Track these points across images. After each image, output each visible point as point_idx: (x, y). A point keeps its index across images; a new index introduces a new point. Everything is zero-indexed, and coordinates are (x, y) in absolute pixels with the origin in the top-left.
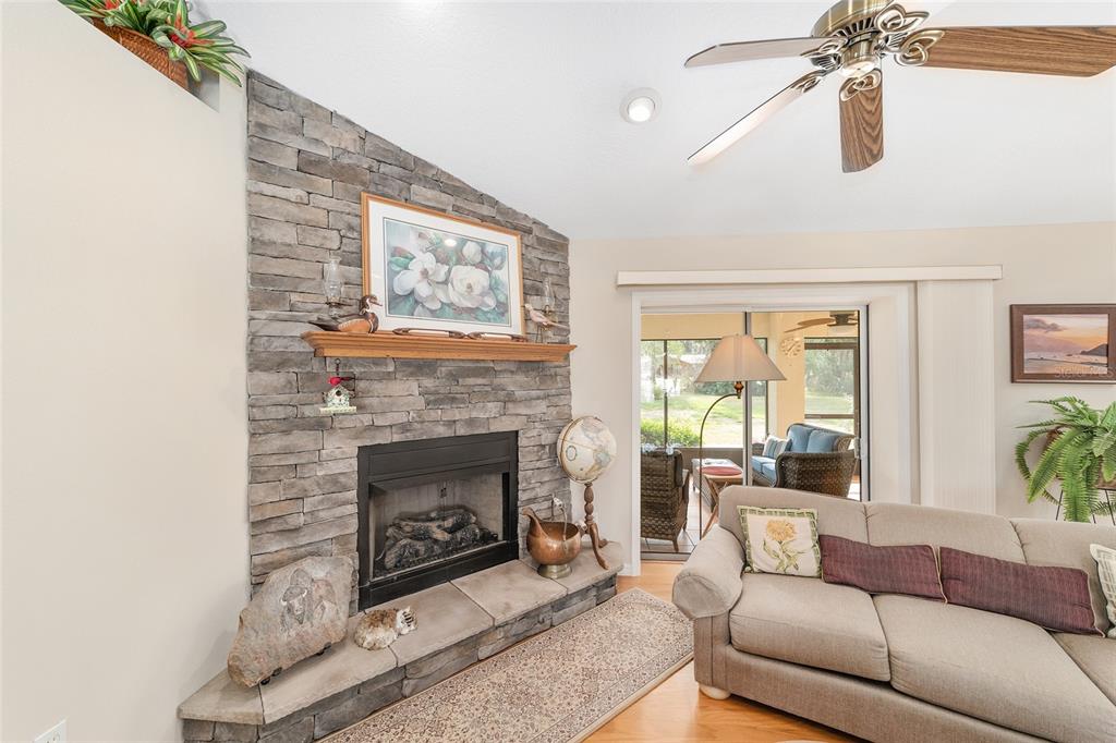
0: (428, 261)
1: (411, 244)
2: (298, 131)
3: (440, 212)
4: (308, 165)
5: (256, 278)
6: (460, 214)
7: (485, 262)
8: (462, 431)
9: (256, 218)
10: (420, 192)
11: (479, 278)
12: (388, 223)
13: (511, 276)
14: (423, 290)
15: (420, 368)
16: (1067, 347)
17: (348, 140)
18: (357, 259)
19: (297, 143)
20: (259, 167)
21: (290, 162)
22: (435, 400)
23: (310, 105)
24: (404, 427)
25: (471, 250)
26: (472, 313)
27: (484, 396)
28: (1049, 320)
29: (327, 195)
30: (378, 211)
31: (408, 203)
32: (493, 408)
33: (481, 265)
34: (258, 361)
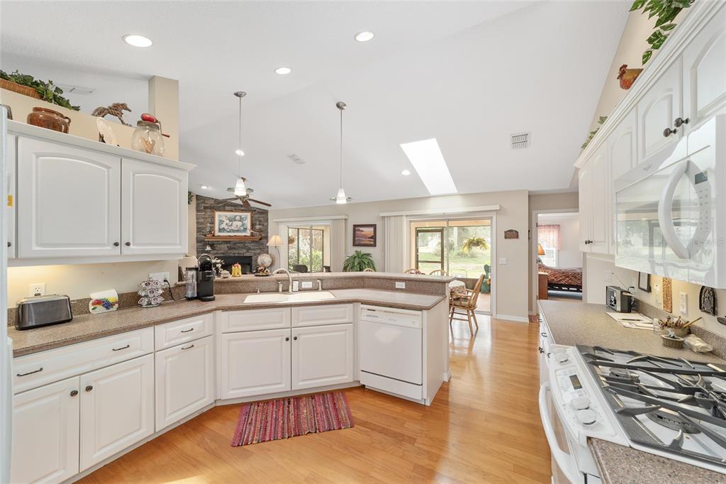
0: (228, 221)
1: (224, 219)
2: (204, 203)
3: (232, 211)
4: (205, 208)
5: (197, 228)
6: (236, 211)
7: (241, 219)
8: (237, 255)
9: (197, 219)
10: (227, 208)
11: (240, 223)
12: (219, 216)
13: (248, 223)
14: (226, 227)
15: (227, 242)
16: (365, 236)
17: (212, 202)
18: (213, 223)
19: (203, 205)
20: (198, 211)
21: (203, 208)
22: (230, 248)
23: (206, 197)
24: (223, 254)
25: (238, 218)
26: (238, 231)
27: (242, 248)
28: (361, 229)
29: (209, 212)
30: (217, 214)
31: (224, 210)
32: (244, 251)
33: (240, 221)
34: (198, 242)
